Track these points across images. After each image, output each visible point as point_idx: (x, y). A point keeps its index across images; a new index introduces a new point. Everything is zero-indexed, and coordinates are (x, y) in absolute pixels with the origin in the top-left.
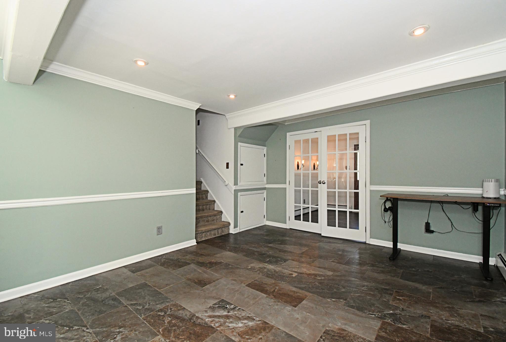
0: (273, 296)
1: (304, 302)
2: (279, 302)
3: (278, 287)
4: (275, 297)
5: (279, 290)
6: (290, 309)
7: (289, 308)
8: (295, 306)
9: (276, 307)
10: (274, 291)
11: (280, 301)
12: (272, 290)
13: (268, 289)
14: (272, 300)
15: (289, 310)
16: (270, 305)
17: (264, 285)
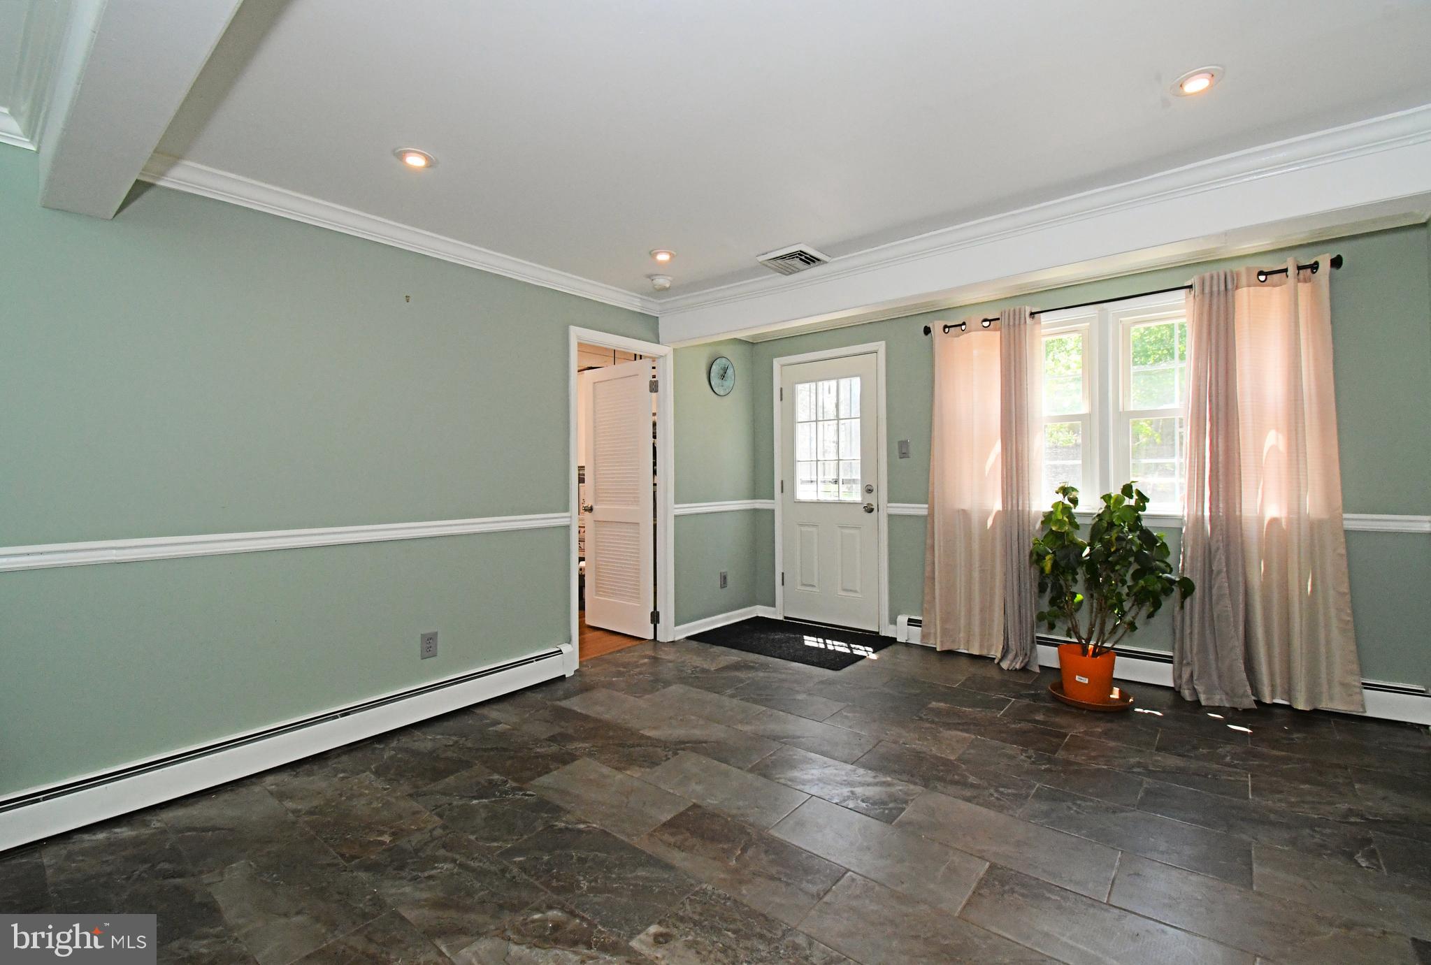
0: (749, 834)
1: (666, 817)
2: (733, 817)
3: (730, 864)
4: (742, 830)
5: (728, 853)
6: (709, 800)
7: (712, 802)
8: (695, 806)
9: (741, 803)
10: (744, 850)
11: (729, 819)
12: (750, 852)
13: (763, 856)
14: (751, 820)
15: (713, 798)
16: (758, 808)
17: (778, 873)
